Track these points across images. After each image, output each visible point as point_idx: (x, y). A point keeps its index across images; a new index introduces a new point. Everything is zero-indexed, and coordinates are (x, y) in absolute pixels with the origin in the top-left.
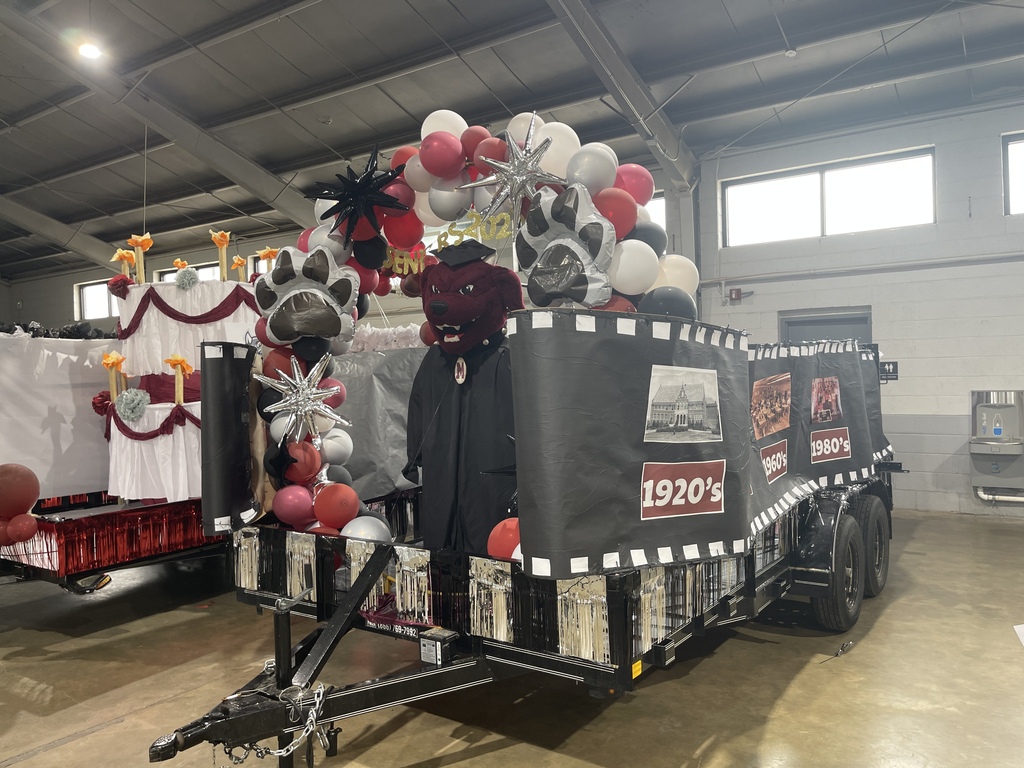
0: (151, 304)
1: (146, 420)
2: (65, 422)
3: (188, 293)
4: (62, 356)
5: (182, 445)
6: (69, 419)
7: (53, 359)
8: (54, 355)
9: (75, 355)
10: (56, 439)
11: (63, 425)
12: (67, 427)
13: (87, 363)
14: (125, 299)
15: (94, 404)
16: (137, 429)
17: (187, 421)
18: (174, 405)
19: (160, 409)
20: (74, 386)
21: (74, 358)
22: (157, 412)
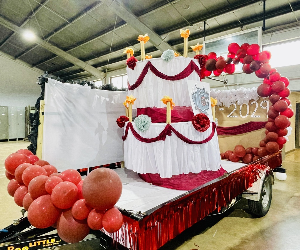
0: (149, 70)
1: (150, 132)
2: (104, 130)
3: (168, 64)
4: (103, 98)
5: (169, 146)
6: (106, 129)
7: (99, 99)
8: (100, 97)
9: (108, 98)
10: (100, 138)
11: (103, 131)
12: (105, 133)
13: (113, 102)
14: (133, 69)
15: (117, 122)
16: (144, 136)
17: (173, 133)
18: (166, 124)
19: (159, 126)
20: (108, 113)
21: (108, 100)
22: (156, 128)
